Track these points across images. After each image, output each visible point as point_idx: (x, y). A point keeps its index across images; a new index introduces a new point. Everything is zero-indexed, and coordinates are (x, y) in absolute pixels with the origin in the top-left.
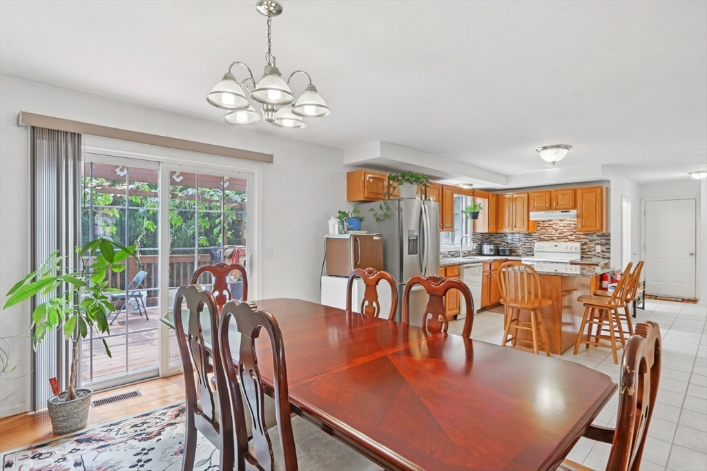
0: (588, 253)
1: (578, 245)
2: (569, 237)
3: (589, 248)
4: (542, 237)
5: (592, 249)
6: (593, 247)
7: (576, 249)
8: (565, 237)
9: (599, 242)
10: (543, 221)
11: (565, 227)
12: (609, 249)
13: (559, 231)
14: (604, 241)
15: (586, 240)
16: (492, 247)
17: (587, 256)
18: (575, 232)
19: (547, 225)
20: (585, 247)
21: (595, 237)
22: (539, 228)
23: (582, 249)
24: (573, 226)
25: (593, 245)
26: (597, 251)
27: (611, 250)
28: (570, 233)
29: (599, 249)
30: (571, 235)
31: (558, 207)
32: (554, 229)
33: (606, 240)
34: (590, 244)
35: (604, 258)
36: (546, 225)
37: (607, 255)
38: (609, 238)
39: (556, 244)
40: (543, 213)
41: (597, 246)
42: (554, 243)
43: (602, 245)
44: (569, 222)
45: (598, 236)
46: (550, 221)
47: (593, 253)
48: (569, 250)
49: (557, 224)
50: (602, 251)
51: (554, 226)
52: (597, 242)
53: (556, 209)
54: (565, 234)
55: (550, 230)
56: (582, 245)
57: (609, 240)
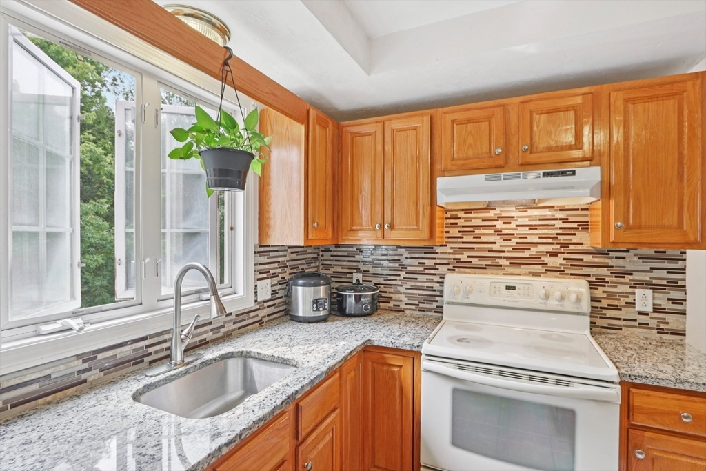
0: (610, 313)
1: (579, 287)
2: (546, 259)
3: (610, 295)
4: (464, 257)
5: (623, 301)
6: (626, 295)
7: (579, 300)
8: (535, 260)
9: (646, 277)
10: (467, 211)
11: (531, 227)
12: (681, 301)
13: (514, 241)
14: (664, 274)
15: (604, 272)
16: (322, 292)
17: (605, 323)
18: (565, 245)
19: (479, 222)
20: (599, 292)
21: (631, 262)
22: (454, 231)
23: (594, 299)
24: (559, 224)
25: (626, 289)
26: (638, 308)
27: (689, 306)
28: (550, 248)
29: (644, 299)
30: (554, 254)
31: (532, 158)
32: (499, 233)
33: (670, 271)
34: (615, 285)
35: (661, 331)
36: (475, 222)
37: (673, 322)
38: (680, 265)
39: (511, 280)
40: (479, 179)
41: (637, 291)
42: (500, 279)
43: (656, 288)
44: (548, 213)
45: (643, 258)
46: (489, 207)
47: (623, 314)
48: (553, 304)
49: (508, 220)
50: (657, 309)
51: (499, 224)
52: (637, 277)
53: (526, 165)
54: (534, 250)
55: (488, 236)
56: (593, 285)
57: (682, 271)
